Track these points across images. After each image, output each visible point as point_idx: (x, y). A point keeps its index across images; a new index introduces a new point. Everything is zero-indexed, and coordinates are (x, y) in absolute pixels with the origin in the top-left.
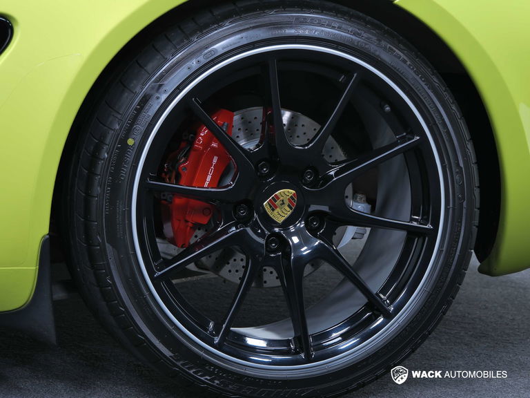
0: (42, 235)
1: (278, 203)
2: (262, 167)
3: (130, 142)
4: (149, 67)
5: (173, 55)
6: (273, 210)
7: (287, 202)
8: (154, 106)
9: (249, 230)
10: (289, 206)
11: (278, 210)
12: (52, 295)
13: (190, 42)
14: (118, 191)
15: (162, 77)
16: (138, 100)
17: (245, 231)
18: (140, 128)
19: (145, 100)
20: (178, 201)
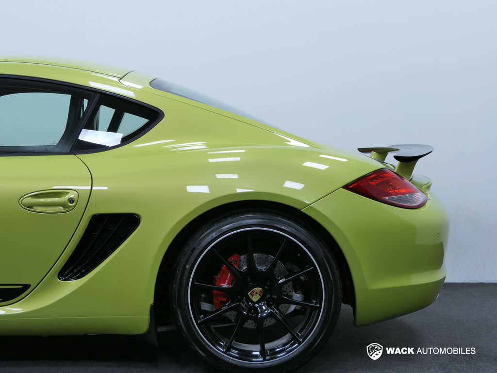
0: (150, 304)
1: (255, 293)
2: (248, 278)
3: (187, 267)
4: (196, 236)
5: (206, 231)
6: (252, 296)
7: (258, 293)
8: (197, 251)
9: (241, 304)
10: (259, 295)
11: (255, 296)
12: (156, 330)
13: (213, 226)
14: (183, 287)
15: (201, 240)
16: (191, 249)
17: (240, 305)
18: (191, 261)
19: (194, 250)
20: (215, 291)
